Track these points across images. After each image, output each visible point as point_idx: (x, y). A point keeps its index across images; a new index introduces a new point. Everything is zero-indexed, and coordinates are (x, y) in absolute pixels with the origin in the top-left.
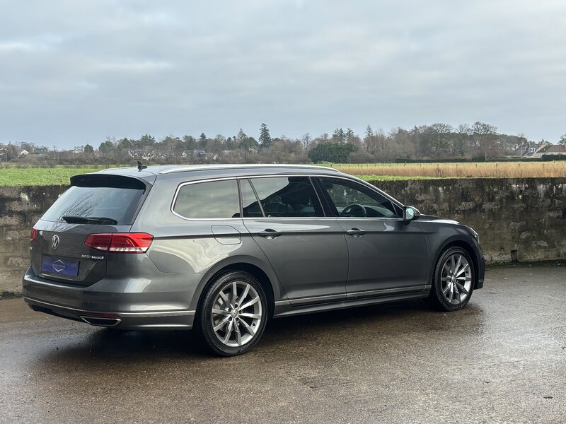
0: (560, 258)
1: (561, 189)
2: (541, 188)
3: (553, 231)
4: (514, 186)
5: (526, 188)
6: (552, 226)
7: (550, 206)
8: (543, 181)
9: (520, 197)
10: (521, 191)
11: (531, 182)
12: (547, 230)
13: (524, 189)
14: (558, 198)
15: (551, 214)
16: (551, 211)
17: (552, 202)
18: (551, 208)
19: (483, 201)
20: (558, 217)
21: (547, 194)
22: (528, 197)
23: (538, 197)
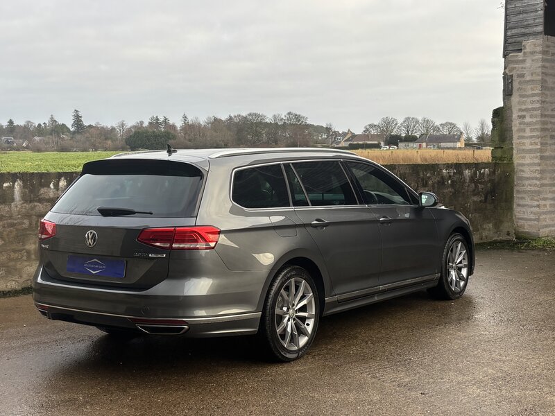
0: (482, 241)
1: (484, 173)
2: (467, 173)
3: (477, 215)
4: (444, 171)
5: (454, 173)
6: (475, 210)
7: (474, 190)
8: (468, 166)
9: (449, 182)
10: (450, 176)
11: (458, 167)
12: (472, 214)
13: (452, 174)
14: (480, 183)
15: (475, 199)
16: (475, 195)
17: (476, 186)
18: (475, 193)
19: (418, 186)
20: (481, 201)
21: (472, 178)
22: (456, 182)
23: (464, 182)
